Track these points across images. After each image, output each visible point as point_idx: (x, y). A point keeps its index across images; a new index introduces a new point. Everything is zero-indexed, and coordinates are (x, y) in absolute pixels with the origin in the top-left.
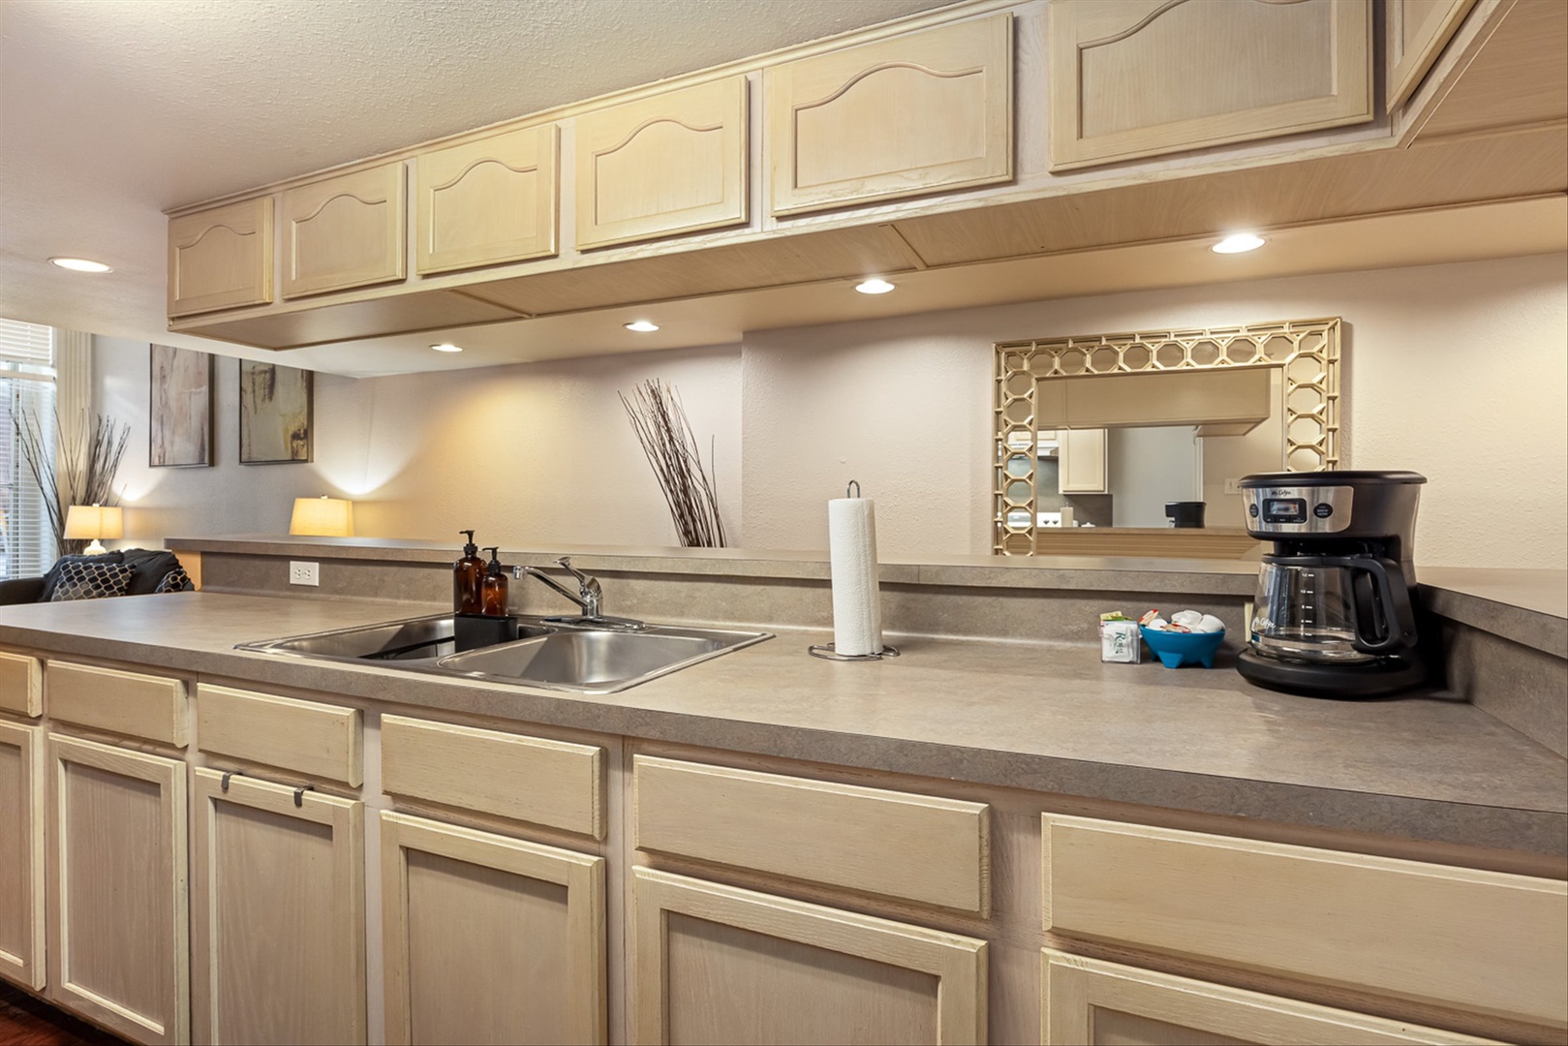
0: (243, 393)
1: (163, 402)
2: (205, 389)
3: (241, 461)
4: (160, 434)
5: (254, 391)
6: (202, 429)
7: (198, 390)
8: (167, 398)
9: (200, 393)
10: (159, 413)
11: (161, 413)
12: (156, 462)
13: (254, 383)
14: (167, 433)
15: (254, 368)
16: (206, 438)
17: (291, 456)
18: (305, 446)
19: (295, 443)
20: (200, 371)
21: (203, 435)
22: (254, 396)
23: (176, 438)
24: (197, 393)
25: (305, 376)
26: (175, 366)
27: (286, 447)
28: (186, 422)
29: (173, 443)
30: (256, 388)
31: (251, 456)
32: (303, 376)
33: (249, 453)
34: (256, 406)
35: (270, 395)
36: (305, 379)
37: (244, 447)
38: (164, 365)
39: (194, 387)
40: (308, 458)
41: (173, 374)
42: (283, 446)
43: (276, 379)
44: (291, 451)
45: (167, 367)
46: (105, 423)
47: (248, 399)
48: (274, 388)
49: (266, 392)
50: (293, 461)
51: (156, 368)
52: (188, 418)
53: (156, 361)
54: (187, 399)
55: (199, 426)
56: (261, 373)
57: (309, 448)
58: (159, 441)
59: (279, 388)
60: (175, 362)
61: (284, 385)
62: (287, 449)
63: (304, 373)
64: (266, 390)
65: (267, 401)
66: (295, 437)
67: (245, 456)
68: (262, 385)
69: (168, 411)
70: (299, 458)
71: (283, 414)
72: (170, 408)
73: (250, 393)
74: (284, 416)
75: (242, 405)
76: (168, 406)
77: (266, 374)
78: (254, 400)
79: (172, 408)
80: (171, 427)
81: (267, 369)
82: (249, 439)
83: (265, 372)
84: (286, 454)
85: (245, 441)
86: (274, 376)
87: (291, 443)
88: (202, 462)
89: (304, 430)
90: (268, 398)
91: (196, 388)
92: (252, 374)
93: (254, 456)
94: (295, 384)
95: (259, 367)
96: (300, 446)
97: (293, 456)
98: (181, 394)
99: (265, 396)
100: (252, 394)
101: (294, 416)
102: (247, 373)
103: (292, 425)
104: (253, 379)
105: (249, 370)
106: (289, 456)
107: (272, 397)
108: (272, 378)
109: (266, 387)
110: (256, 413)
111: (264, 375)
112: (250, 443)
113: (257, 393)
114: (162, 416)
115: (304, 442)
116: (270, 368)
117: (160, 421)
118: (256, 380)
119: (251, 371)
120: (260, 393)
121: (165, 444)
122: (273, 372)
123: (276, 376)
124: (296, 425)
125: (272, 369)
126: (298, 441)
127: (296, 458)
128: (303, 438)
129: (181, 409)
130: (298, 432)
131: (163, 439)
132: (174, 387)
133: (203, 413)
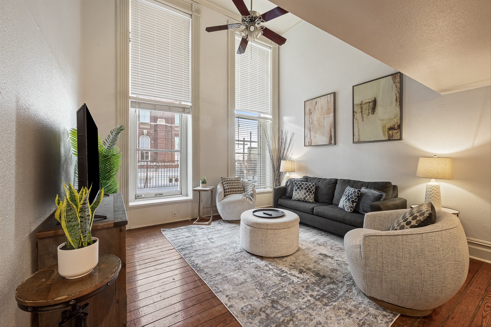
0: (355, 114)
1: (310, 122)
2: (332, 114)
3: (353, 142)
4: (309, 134)
5: (362, 112)
6: (331, 130)
7: (328, 116)
8: (312, 121)
9: (329, 117)
10: (309, 127)
11: (309, 126)
12: (307, 144)
13: (362, 108)
14: (312, 133)
15: (362, 102)
16: (333, 134)
17: (388, 138)
18: (397, 133)
19: (390, 132)
20: (329, 108)
21: (331, 133)
22: (362, 114)
23: (317, 135)
24: (328, 117)
25: (398, 100)
26: (316, 108)
27: (384, 134)
28: (322, 128)
29: (315, 137)
30: (363, 110)
31: (361, 139)
32: (396, 100)
33: (359, 138)
34: (363, 118)
35: (373, 112)
36: (398, 101)
37: (355, 136)
38: (311, 109)
39: (326, 115)
40: (400, 138)
41: (315, 111)
42: (382, 133)
43: (377, 105)
44: (388, 136)
45: (312, 109)
46: (284, 132)
47: (358, 116)
48: (376, 108)
49: (370, 111)
50: (389, 140)
51: (307, 110)
52: (323, 127)
53: (307, 108)
54: (323, 120)
55: (329, 129)
56: (367, 103)
57: (399, 134)
58: (309, 137)
59: (379, 109)
60: (316, 106)
61: (382, 106)
62: (385, 135)
63: (398, 99)
64: (370, 110)
65: (371, 115)
66: (391, 129)
67: (355, 140)
68: (367, 108)
69: (313, 125)
70: (393, 139)
71: (381, 119)
72: (314, 124)
73: (359, 113)
74: (382, 120)
75: (354, 118)
76: (313, 124)
77: (369, 103)
78: (362, 116)
79: (315, 124)
80: (314, 131)
81: (371, 101)
82: (359, 132)
83: (369, 102)
84: (385, 137)
85: (356, 133)
86: (376, 103)
87: (388, 132)
88: (330, 144)
89: (396, 126)
90: (371, 114)
91: (327, 115)
92: (361, 104)
93: (362, 139)
94: (391, 105)
95: (365, 101)
96: (394, 133)
97: (389, 138)
98: (319, 118)
99: (369, 113)
100: (361, 113)
101: (390, 119)
102: (357, 105)
103: (389, 124)
104: (361, 107)
105: (358, 103)
106: (387, 138)
107: (375, 113)
108: (374, 104)
109: (370, 109)
110: (363, 121)
111: (368, 104)
112: (360, 134)
113: (363, 112)
114: (310, 127)
115: (396, 131)
116: (372, 100)
117: (309, 129)
118: (364, 107)
119: (360, 103)
120: (366, 112)
121: (311, 138)
122: (375, 102)
123: (377, 103)
124: (392, 123)
125: (374, 100)
126: (393, 131)
127: (391, 139)
128: (395, 130)
129: (319, 124)
130: (393, 127)
131: (310, 136)
132: (316, 116)
133: (330, 124)
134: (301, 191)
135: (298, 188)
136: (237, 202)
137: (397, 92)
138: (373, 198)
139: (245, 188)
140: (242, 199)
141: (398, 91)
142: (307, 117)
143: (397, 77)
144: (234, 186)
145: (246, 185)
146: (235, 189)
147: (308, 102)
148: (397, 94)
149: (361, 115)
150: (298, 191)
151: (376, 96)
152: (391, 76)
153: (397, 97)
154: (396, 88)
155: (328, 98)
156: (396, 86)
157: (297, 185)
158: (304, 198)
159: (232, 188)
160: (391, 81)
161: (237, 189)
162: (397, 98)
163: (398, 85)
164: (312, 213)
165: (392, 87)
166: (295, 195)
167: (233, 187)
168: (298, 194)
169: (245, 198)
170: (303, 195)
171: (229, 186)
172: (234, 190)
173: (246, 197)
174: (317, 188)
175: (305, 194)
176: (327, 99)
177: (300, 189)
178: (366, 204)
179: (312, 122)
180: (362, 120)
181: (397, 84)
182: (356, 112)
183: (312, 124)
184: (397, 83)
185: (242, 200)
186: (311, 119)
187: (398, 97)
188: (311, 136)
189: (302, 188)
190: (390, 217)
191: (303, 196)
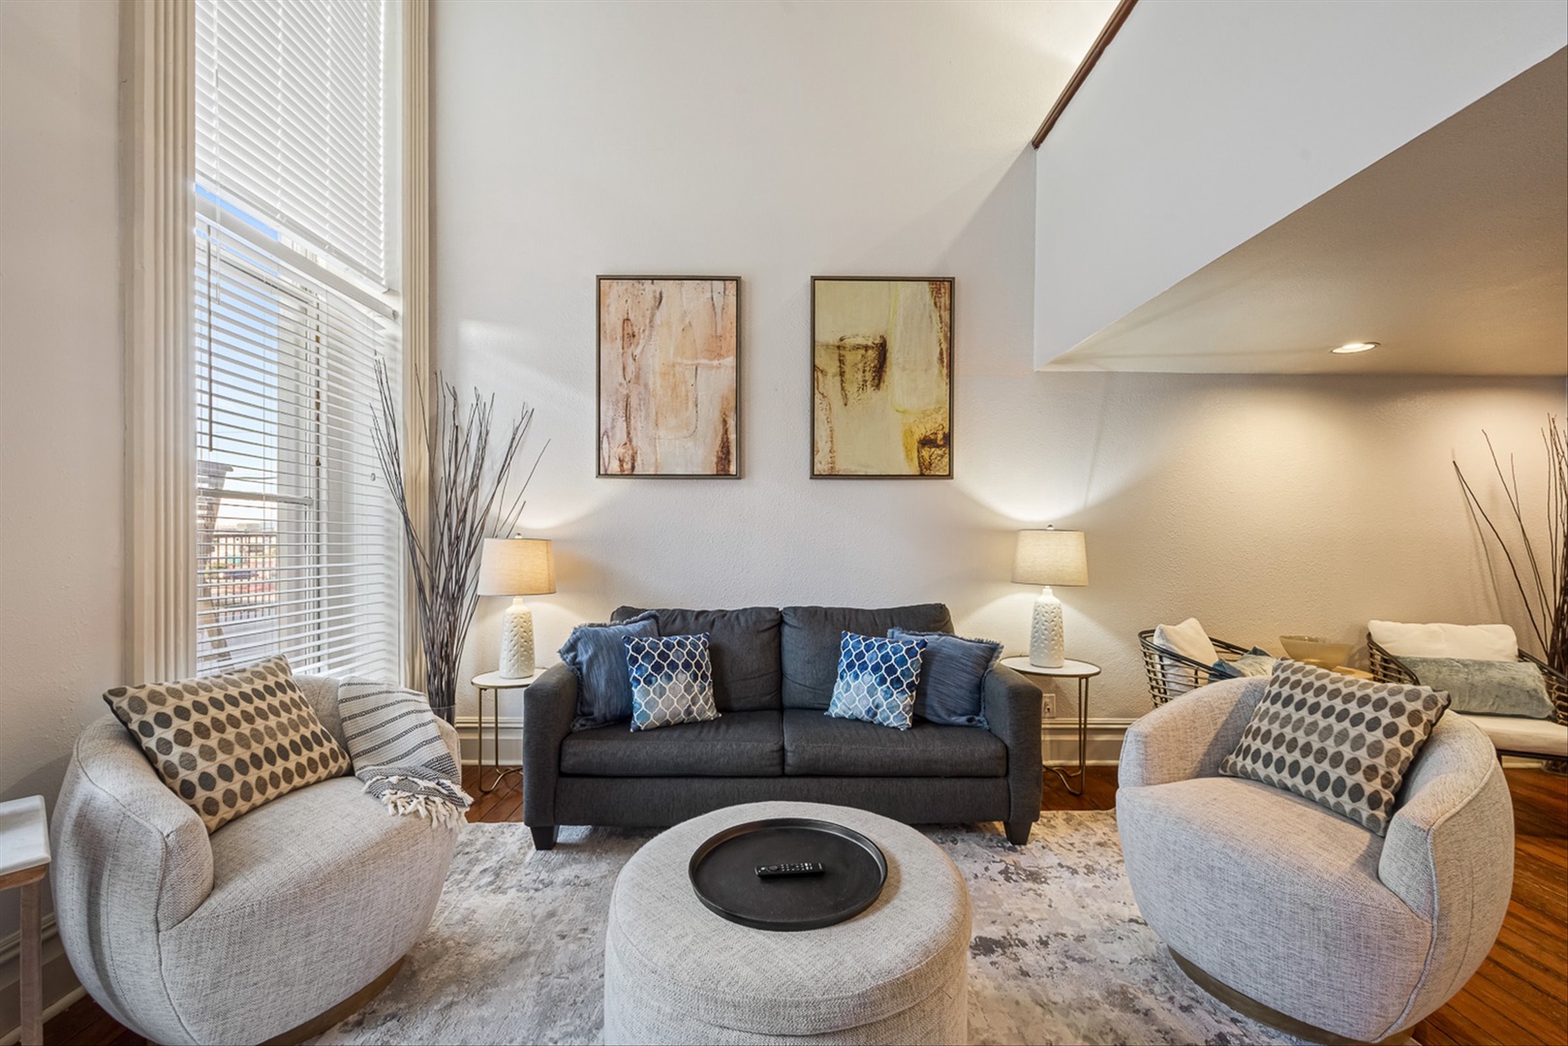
0: (819, 375)
1: (629, 376)
2: (731, 361)
3: (813, 474)
4: (621, 424)
5: (842, 374)
6: (725, 422)
7: (715, 363)
8: (639, 369)
9: (718, 367)
10: (620, 394)
11: (623, 392)
12: (614, 467)
13: (841, 361)
14: (637, 423)
15: (841, 340)
16: (732, 437)
17: (919, 469)
18: (942, 456)
19: (925, 453)
20: (719, 334)
21: (726, 432)
22: (842, 381)
23: (662, 433)
24: (712, 367)
25: (945, 360)
26: (658, 320)
27: (907, 456)
28: (687, 408)
29: (653, 441)
30: (847, 369)
31: (837, 467)
32: (941, 360)
33: (833, 463)
34: (845, 397)
35: (876, 381)
36: (945, 364)
37: (820, 453)
38: (631, 317)
39: (704, 357)
40: (947, 473)
41: (654, 333)
42: (902, 455)
43: (888, 360)
44: (919, 463)
45: (639, 322)
46: (467, 400)
47: (830, 384)
48: (885, 372)
49: (869, 376)
50: (922, 476)
51: (613, 318)
52: (691, 405)
53: (612, 309)
54: (689, 375)
55: (716, 416)
56: (857, 347)
57: (946, 460)
58: (620, 434)
59: (894, 373)
60: (658, 314)
61: (904, 369)
62: (912, 460)
63: (945, 356)
64: (867, 374)
65: (870, 389)
66: (926, 442)
67: (821, 467)
68: (860, 366)
69: (642, 389)
70: (932, 473)
71: (901, 410)
72: (646, 386)
73: (834, 376)
74: (904, 412)
75: (816, 391)
76: (642, 382)
77: (866, 351)
78: (843, 389)
79: (651, 386)
80: (647, 417)
81: (870, 343)
82: (832, 442)
83: (866, 348)
84: (910, 466)
85: (822, 444)
86: (885, 355)
87: (918, 452)
88: (722, 474)
89: (940, 436)
90: (872, 386)
91: (711, 360)
92: (839, 347)
93: (842, 467)
94: (926, 370)
95: (852, 339)
96: (934, 457)
97: (921, 470)
98: (674, 365)
99: (866, 381)
100: (838, 378)
101: (924, 412)
102: (827, 346)
103: (921, 426)
104: (840, 355)
105: (831, 342)
106: (915, 471)
107: (882, 384)
108: (880, 357)
109: (868, 369)
110: (846, 405)
111: (863, 352)
112: (835, 448)
113: (847, 376)
114: (628, 397)
115: (940, 452)
116: (876, 342)
117: (621, 405)
118: (848, 357)
119: (837, 343)
120: (854, 377)
121: (634, 443)
122: (882, 349)
123: (888, 355)
124: (928, 426)
125: (882, 344)
126: (933, 449)
127: (928, 472)
128: (938, 446)
129: (674, 389)
130: (932, 437)
131: (629, 433)
132: (657, 353)
133: (724, 398)
134: (670, 678)
135: (658, 668)
136: (375, 859)
137: (942, 334)
138: (970, 664)
139: (350, 729)
140: (398, 821)
141: (945, 335)
142: (611, 350)
143: (943, 291)
144: (267, 740)
145: (354, 707)
146: (286, 758)
147: (618, 287)
148: (942, 341)
149: (839, 385)
150: (659, 680)
151: (886, 332)
152: (927, 283)
153: (941, 349)
154: (941, 323)
155: (712, 291)
156: (940, 316)
157: (648, 656)
158: (689, 712)
159: (256, 762)
160: (928, 299)
161: (298, 753)
162: (941, 354)
163: (946, 315)
164: (777, 770)
165: (931, 317)
166: (650, 704)
167: (267, 751)
168: (660, 697)
169: (418, 804)
170: (683, 696)
171: (226, 746)
172: (280, 766)
173: (421, 798)
174: (715, 652)
175: (688, 688)
176: (709, 295)
177: (666, 674)
178: (952, 689)
179: (637, 377)
180: (842, 403)
181: (942, 313)
182: (822, 372)
183: (637, 383)
184: (943, 307)
185: (403, 827)
186: (630, 360)
187: (944, 350)
188: (632, 432)
189: (673, 666)
190: (1196, 725)
191: (684, 702)
